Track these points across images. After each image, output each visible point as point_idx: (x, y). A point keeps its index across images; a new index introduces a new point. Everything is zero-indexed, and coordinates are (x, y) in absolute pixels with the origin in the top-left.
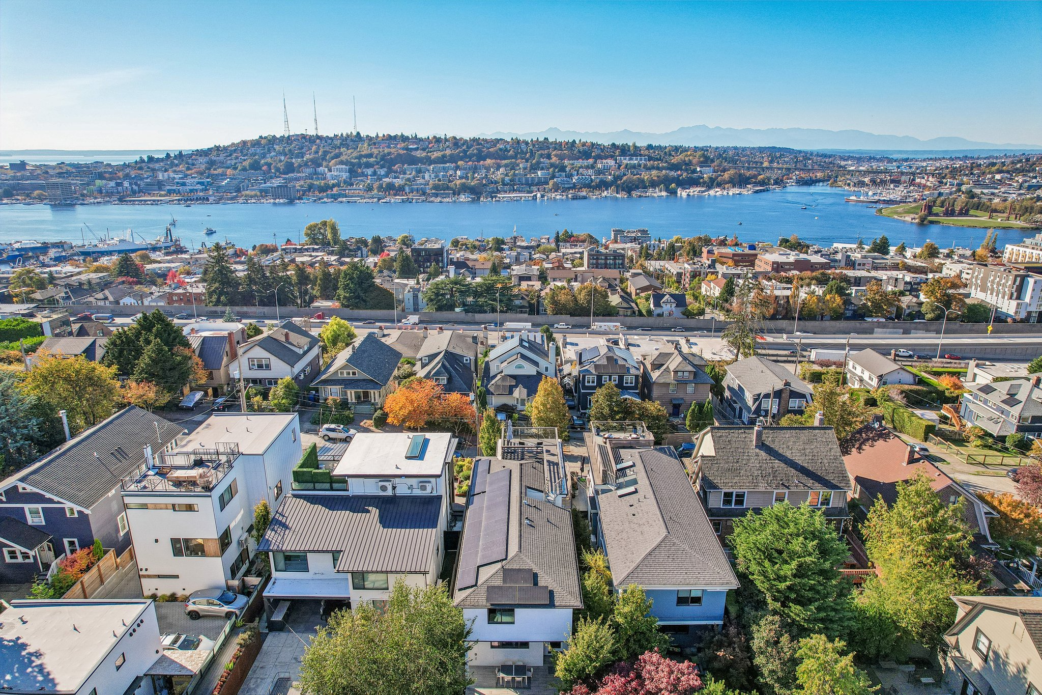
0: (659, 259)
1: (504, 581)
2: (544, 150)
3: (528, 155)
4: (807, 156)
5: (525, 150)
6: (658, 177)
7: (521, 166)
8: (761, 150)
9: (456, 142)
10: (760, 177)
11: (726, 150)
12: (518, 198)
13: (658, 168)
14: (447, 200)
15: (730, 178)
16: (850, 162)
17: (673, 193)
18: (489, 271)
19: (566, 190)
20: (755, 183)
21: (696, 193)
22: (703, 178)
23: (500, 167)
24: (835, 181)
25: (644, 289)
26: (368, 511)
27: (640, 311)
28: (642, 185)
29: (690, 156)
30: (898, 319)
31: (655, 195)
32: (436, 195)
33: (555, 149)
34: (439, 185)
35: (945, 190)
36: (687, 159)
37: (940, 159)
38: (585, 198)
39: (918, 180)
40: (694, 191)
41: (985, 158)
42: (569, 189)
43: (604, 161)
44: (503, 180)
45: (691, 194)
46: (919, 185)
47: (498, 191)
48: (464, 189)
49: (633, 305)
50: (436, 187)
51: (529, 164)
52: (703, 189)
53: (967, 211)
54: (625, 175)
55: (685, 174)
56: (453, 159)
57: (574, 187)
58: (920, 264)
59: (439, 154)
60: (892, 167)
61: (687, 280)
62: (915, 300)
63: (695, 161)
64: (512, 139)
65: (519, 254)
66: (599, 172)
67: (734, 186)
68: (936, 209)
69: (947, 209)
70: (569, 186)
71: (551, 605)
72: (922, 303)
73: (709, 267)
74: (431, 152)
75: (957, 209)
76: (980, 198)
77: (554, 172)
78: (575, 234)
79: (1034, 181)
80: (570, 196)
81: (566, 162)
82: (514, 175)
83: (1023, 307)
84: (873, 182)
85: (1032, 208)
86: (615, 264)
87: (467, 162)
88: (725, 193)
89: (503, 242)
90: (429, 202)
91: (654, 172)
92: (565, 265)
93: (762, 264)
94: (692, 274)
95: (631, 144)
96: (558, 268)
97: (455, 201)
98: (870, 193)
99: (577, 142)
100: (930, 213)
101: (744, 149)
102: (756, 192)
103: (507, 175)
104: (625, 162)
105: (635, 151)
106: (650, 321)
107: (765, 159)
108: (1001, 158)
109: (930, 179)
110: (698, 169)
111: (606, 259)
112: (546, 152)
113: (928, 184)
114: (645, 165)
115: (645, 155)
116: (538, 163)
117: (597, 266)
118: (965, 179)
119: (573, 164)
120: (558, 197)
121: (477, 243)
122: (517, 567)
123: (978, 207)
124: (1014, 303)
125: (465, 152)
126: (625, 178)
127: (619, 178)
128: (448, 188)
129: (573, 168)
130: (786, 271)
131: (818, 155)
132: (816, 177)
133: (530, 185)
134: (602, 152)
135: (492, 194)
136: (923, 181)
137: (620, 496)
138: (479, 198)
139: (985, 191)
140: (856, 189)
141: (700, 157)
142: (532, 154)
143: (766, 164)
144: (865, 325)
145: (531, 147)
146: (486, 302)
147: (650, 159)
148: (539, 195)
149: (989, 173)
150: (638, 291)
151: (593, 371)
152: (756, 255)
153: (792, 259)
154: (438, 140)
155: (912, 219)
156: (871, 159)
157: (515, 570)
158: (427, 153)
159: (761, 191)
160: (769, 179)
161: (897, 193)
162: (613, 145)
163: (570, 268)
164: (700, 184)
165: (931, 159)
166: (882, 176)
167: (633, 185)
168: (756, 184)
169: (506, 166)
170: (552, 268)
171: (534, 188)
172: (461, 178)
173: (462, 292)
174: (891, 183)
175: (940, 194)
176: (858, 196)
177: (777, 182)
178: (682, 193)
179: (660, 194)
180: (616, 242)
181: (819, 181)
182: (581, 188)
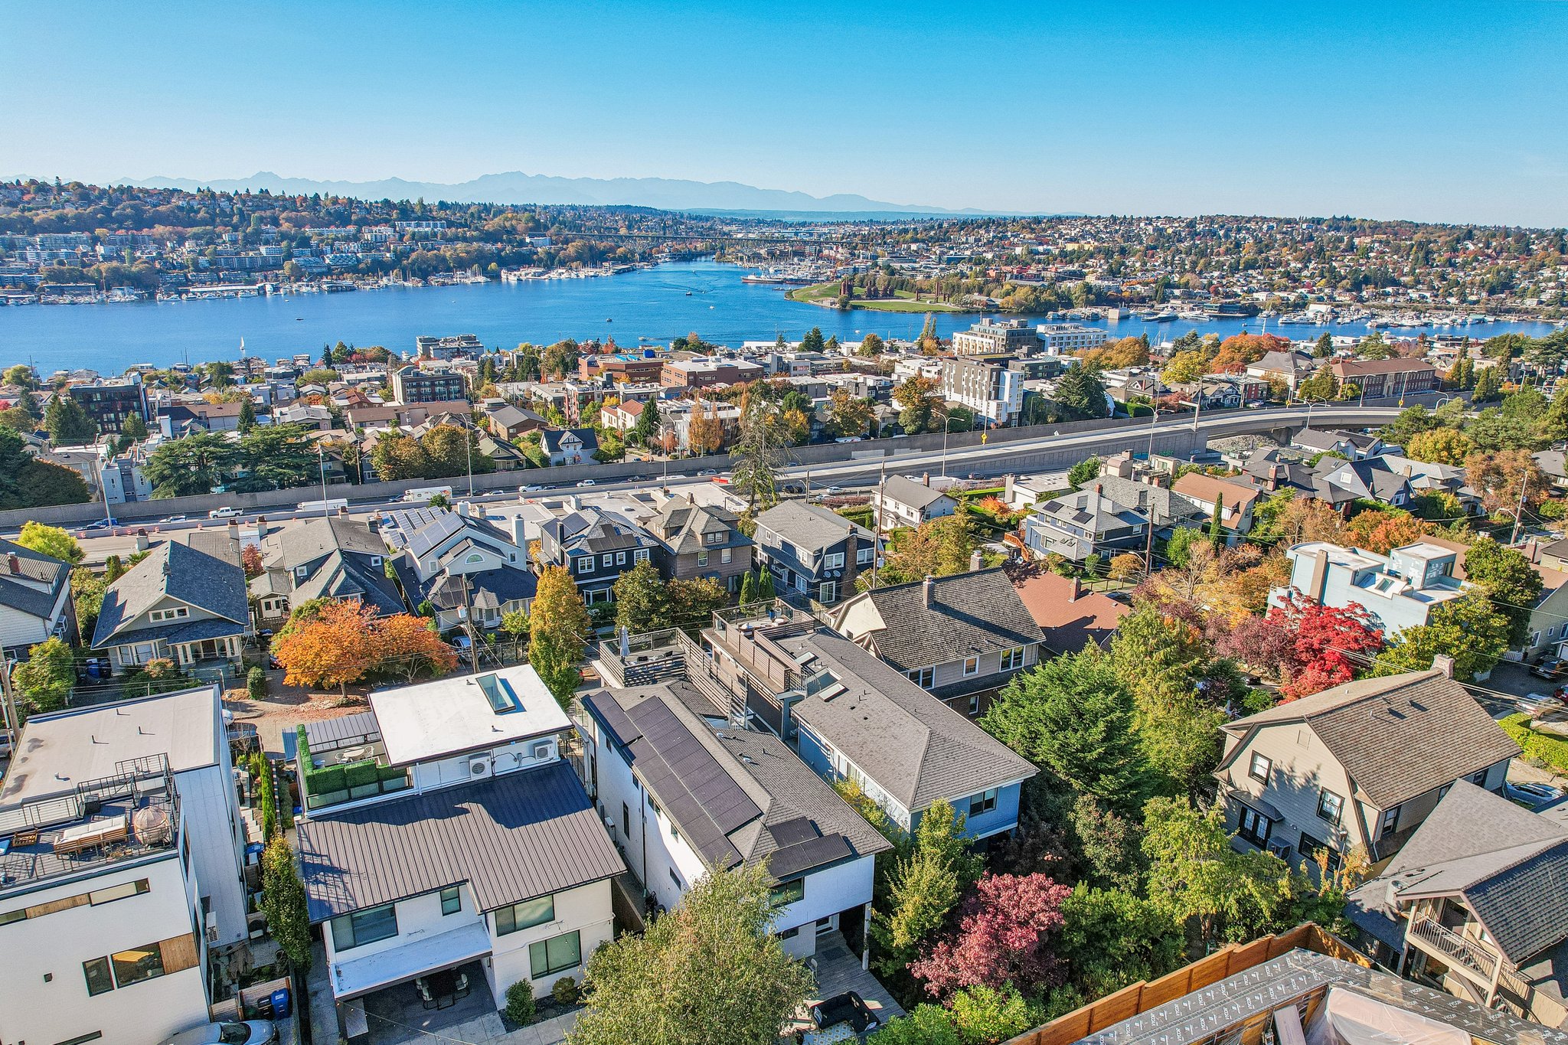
0: (513, 380)
1: (779, 843)
2: (265, 210)
3: (235, 219)
4: (678, 218)
5: (228, 210)
6: (468, 252)
7: (225, 237)
8: (613, 210)
9: (84, 194)
10: (620, 251)
11: (560, 210)
12: (231, 293)
13: (465, 239)
14: (87, 299)
15: (577, 252)
16: (734, 228)
17: (495, 277)
18: (238, 419)
19: (315, 277)
20: (613, 259)
21: (529, 276)
22: (536, 253)
23: (186, 239)
24: (723, 255)
25: (521, 427)
26: (465, 811)
27: (528, 461)
28: (443, 266)
29: (511, 219)
30: (875, 437)
31: (468, 281)
32: (61, 292)
33: (285, 209)
34: (61, 272)
35: (860, 264)
36: (508, 224)
37: (842, 224)
38: (351, 289)
39: (826, 252)
40: (527, 273)
41: (893, 223)
42: (321, 275)
43: (374, 229)
44: (195, 263)
45: (523, 278)
46: (828, 258)
47: (188, 282)
48: (118, 279)
49: (515, 451)
50: (53, 276)
51: (240, 235)
52: (540, 270)
53: (892, 291)
54: (413, 250)
55: (508, 248)
56: (82, 224)
57: (329, 271)
58: (867, 363)
59: (52, 214)
60: (789, 233)
61: (574, 409)
62: (889, 409)
63: (520, 227)
64: (199, 190)
65: (275, 387)
66: (368, 247)
67: (585, 265)
68: (857, 290)
69: (869, 290)
70: (319, 270)
71: (855, 856)
72: (898, 413)
73: (605, 385)
74: (30, 210)
75: (881, 289)
76: (901, 274)
77: (289, 247)
78: (356, 348)
79: (952, 252)
80: (325, 287)
81: (308, 231)
82: (215, 252)
83: (1003, 407)
84: (772, 254)
85: (959, 286)
86: (449, 393)
87: (115, 230)
88: (573, 275)
89: (230, 370)
90: (47, 303)
91: (460, 246)
92: (372, 400)
93: (672, 377)
94: (581, 398)
95: (414, 201)
96: (360, 404)
97: (103, 302)
98: (771, 270)
99: (322, 198)
100: (851, 296)
101: (586, 209)
102: (618, 273)
103: (201, 253)
104: (410, 229)
105: (425, 214)
106: (554, 472)
107: (620, 223)
108: (910, 223)
109: (840, 250)
110: (528, 240)
111: (433, 385)
112: (268, 213)
113: (839, 256)
114: (444, 235)
115: (441, 219)
116: (258, 232)
117: (420, 397)
118: (879, 250)
119: (321, 234)
120: (304, 289)
121: (180, 375)
122: (784, 820)
123: (902, 285)
124: (993, 404)
125: (107, 211)
126: (414, 256)
127: (405, 254)
128: (83, 277)
129: (322, 241)
130: (708, 383)
131: (690, 217)
132: (696, 248)
133: (249, 271)
134: (369, 213)
135: (180, 287)
136: (832, 253)
137: (827, 700)
138: (152, 296)
139: (905, 265)
140: (752, 265)
141: (528, 221)
142: (244, 218)
143: (623, 231)
144: (840, 449)
145: (239, 205)
146: (271, 470)
147: (450, 224)
148: (268, 288)
149: (905, 242)
150: (511, 431)
151: (589, 550)
152: (661, 364)
153: (712, 366)
154: (42, 188)
155: (832, 304)
156: (760, 222)
157: (783, 824)
158: (23, 211)
159: (624, 271)
160: (633, 253)
161: (804, 269)
162: (387, 202)
163: (380, 405)
164: (534, 262)
165: (832, 224)
166: (780, 247)
167: (429, 266)
168: (617, 260)
169: (196, 237)
170: (350, 407)
171: (258, 275)
172: (107, 258)
173: (221, 458)
174: (795, 255)
175: (856, 270)
176: (758, 274)
177: (644, 258)
178: (510, 278)
179: (473, 279)
180: (429, 358)
181: (701, 254)
182: (342, 273)
